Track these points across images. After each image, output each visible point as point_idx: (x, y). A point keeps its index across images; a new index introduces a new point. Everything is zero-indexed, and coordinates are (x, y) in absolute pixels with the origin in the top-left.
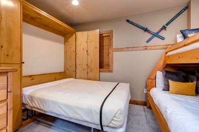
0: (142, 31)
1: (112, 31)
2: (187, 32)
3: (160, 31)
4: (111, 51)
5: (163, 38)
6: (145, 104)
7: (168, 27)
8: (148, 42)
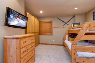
0: (62, 22)
1: (52, 21)
2: (74, 24)
3: (67, 22)
4: (52, 28)
5: (68, 25)
6: (63, 45)
7: (70, 21)
8: (64, 25)
